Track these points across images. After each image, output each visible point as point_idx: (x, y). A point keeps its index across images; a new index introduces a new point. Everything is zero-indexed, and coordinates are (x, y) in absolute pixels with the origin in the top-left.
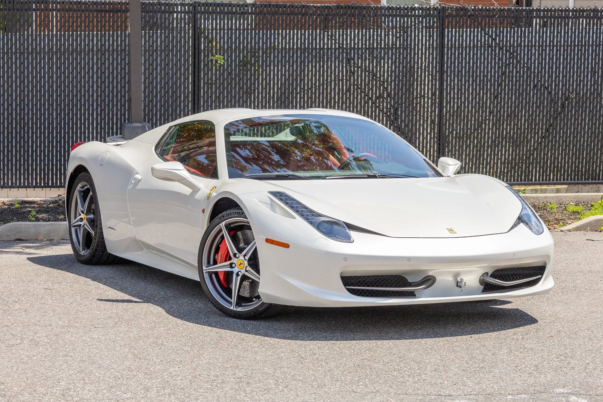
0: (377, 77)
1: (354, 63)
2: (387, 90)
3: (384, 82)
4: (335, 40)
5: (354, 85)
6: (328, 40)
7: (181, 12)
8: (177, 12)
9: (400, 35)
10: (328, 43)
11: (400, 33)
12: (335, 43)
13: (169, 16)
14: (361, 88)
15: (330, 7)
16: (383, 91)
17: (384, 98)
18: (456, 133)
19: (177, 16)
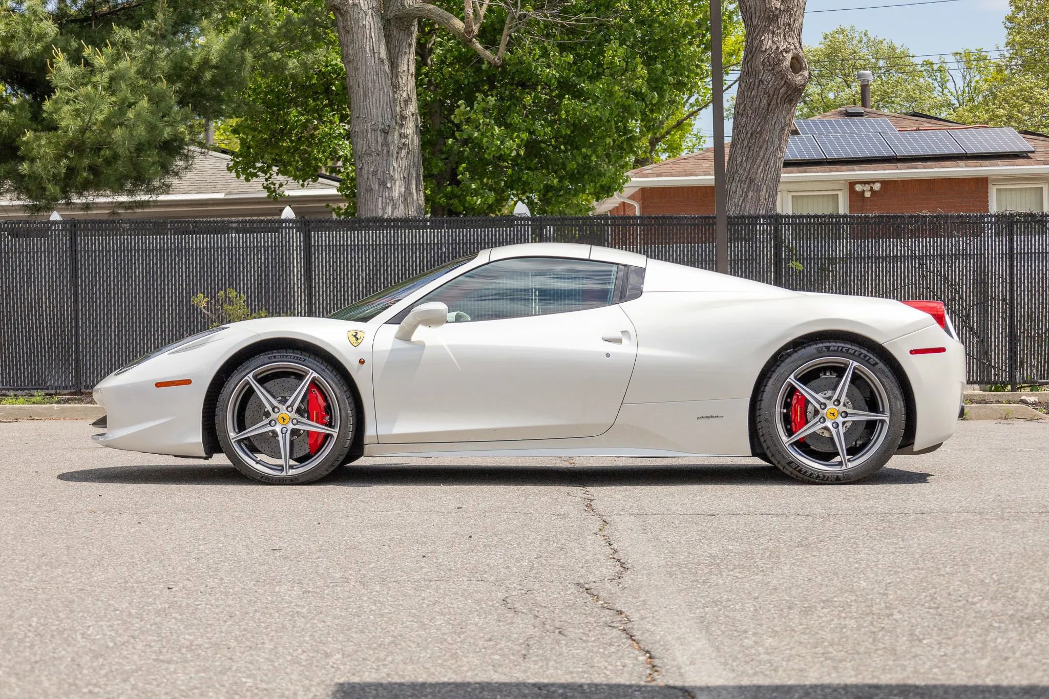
0: (948, 281)
1: (927, 267)
2: (959, 293)
3: (955, 285)
4: (908, 247)
5: (927, 288)
6: (901, 246)
7: (763, 224)
8: (760, 224)
9: (970, 241)
10: (901, 250)
11: (970, 239)
12: (908, 249)
13: (752, 228)
14: (933, 292)
15: (903, 217)
16: (955, 294)
17: (955, 300)
18: (1028, 333)
19: (760, 228)
